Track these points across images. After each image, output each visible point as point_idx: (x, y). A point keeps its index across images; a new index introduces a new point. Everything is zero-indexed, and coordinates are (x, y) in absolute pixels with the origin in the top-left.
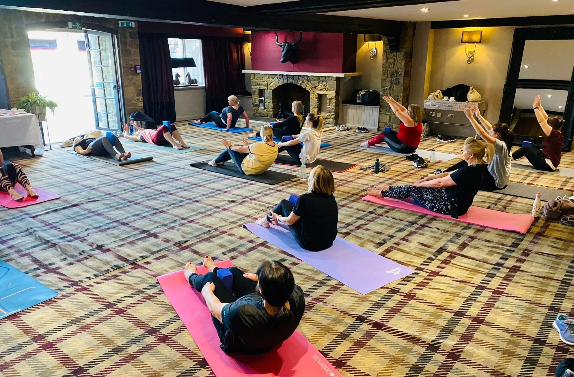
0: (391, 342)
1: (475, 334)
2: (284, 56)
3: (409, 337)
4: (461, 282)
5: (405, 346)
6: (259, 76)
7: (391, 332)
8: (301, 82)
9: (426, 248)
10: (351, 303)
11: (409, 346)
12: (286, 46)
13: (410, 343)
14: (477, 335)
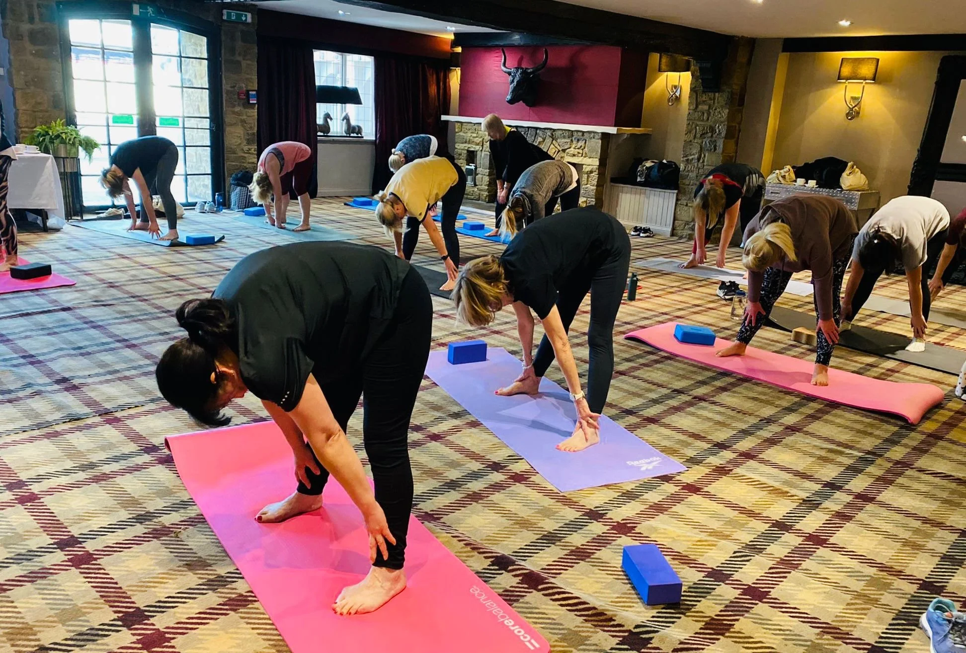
0: (549, 619)
1: (737, 620)
2: (513, 92)
3: (590, 612)
4: (743, 511)
5: (576, 629)
6: (469, 126)
7: (557, 596)
8: (540, 139)
9: (690, 440)
10: (496, 530)
11: (583, 632)
12: (518, 73)
13: (589, 625)
14: (743, 625)
